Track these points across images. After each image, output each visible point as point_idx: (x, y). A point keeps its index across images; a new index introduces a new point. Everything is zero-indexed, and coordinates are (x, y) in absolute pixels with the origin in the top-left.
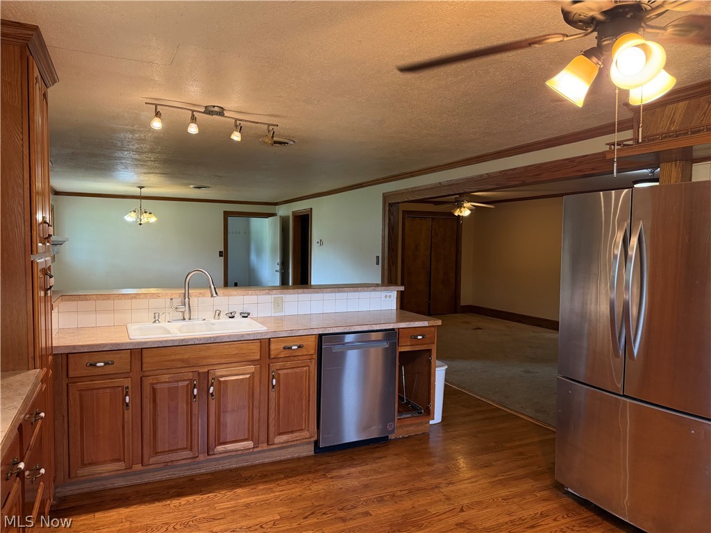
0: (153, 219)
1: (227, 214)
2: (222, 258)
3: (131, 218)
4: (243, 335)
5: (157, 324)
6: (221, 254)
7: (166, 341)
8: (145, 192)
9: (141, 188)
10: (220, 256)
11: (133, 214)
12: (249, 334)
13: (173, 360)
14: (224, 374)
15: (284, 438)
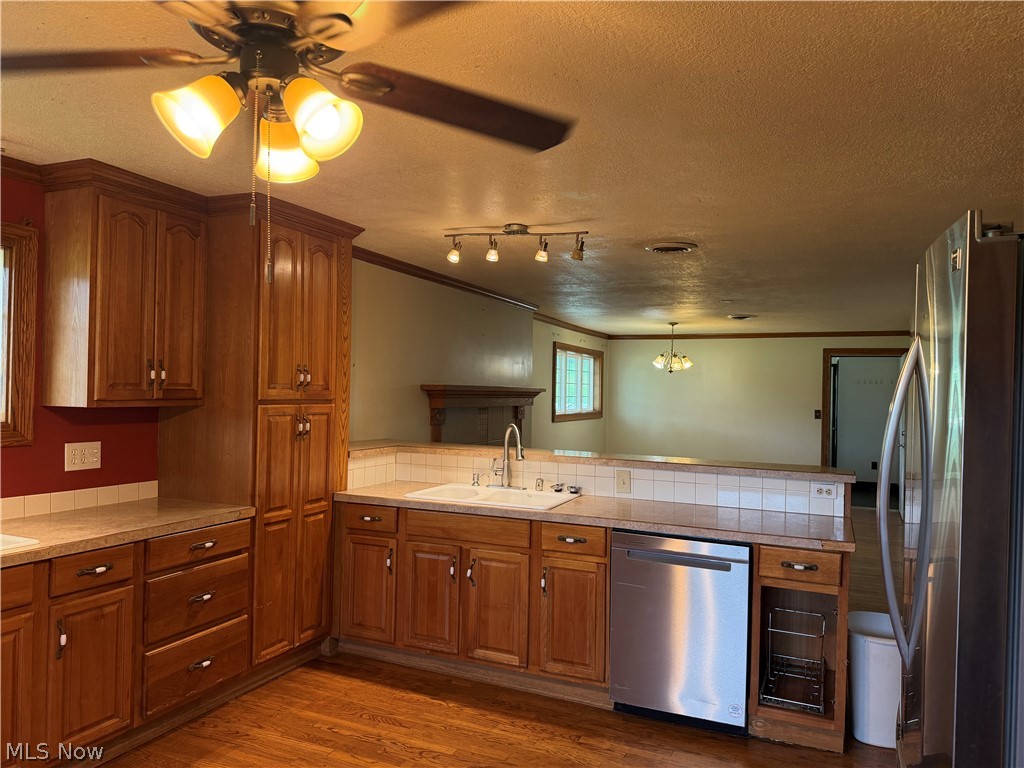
0: (687, 365)
1: (828, 353)
2: (820, 420)
3: (659, 363)
4: (506, 511)
5: (476, 487)
6: (818, 414)
7: (428, 503)
8: (679, 329)
9: (673, 324)
10: (817, 417)
11: (660, 359)
12: (514, 511)
13: (435, 528)
14: (487, 556)
15: (558, 668)
